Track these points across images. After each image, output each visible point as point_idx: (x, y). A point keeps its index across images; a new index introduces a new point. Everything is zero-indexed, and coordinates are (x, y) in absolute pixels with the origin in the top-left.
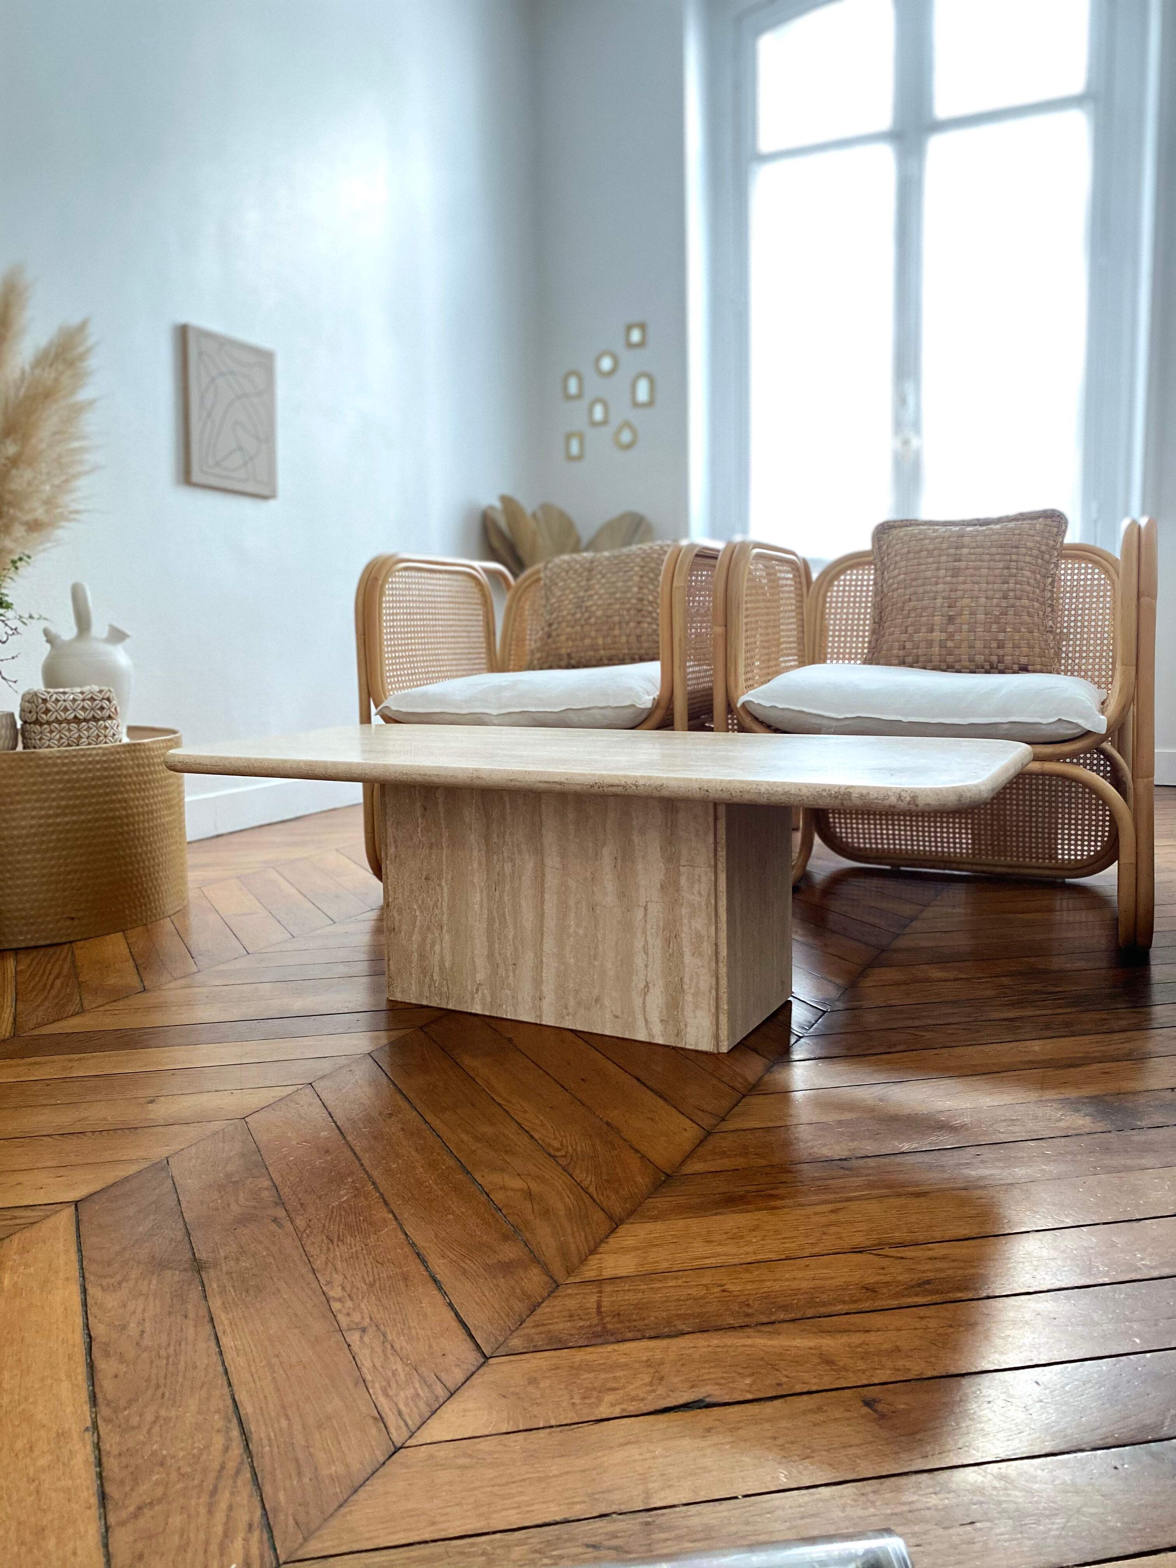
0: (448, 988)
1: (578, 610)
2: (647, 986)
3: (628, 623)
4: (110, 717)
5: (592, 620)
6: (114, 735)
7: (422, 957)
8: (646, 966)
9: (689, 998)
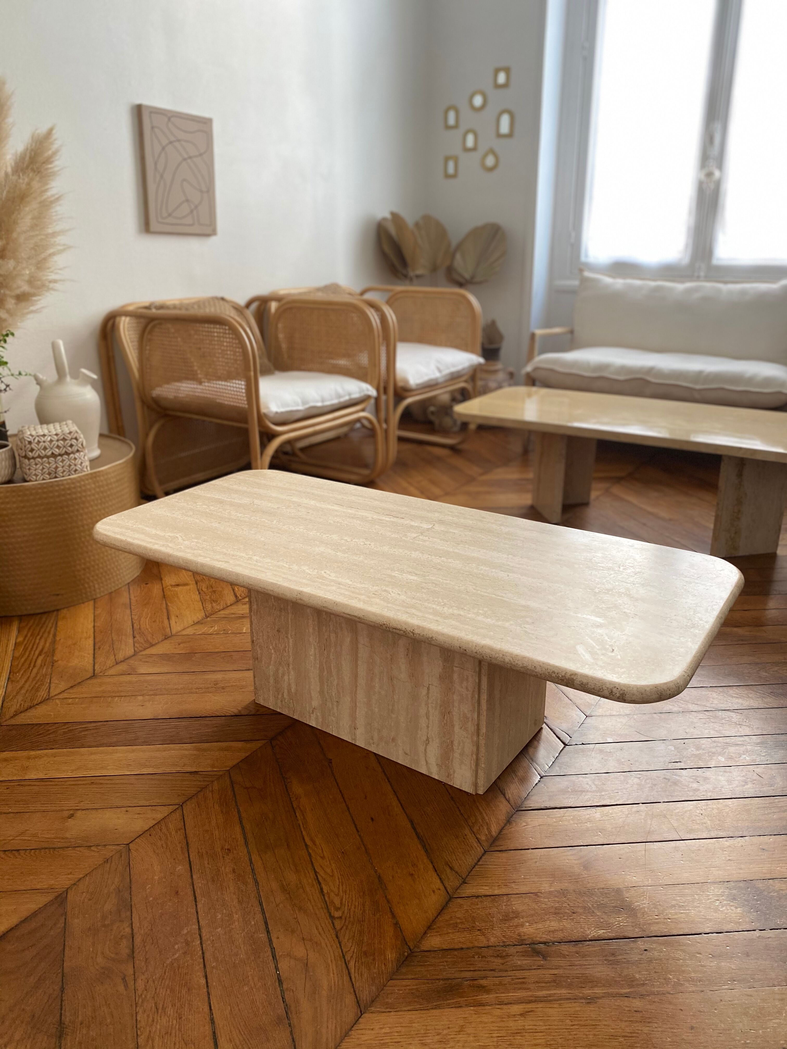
0: (294, 705)
2: (428, 739)
4: (78, 451)
6: (82, 463)
7: (276, 681)
8: (428, 727)
9: (457, 755)
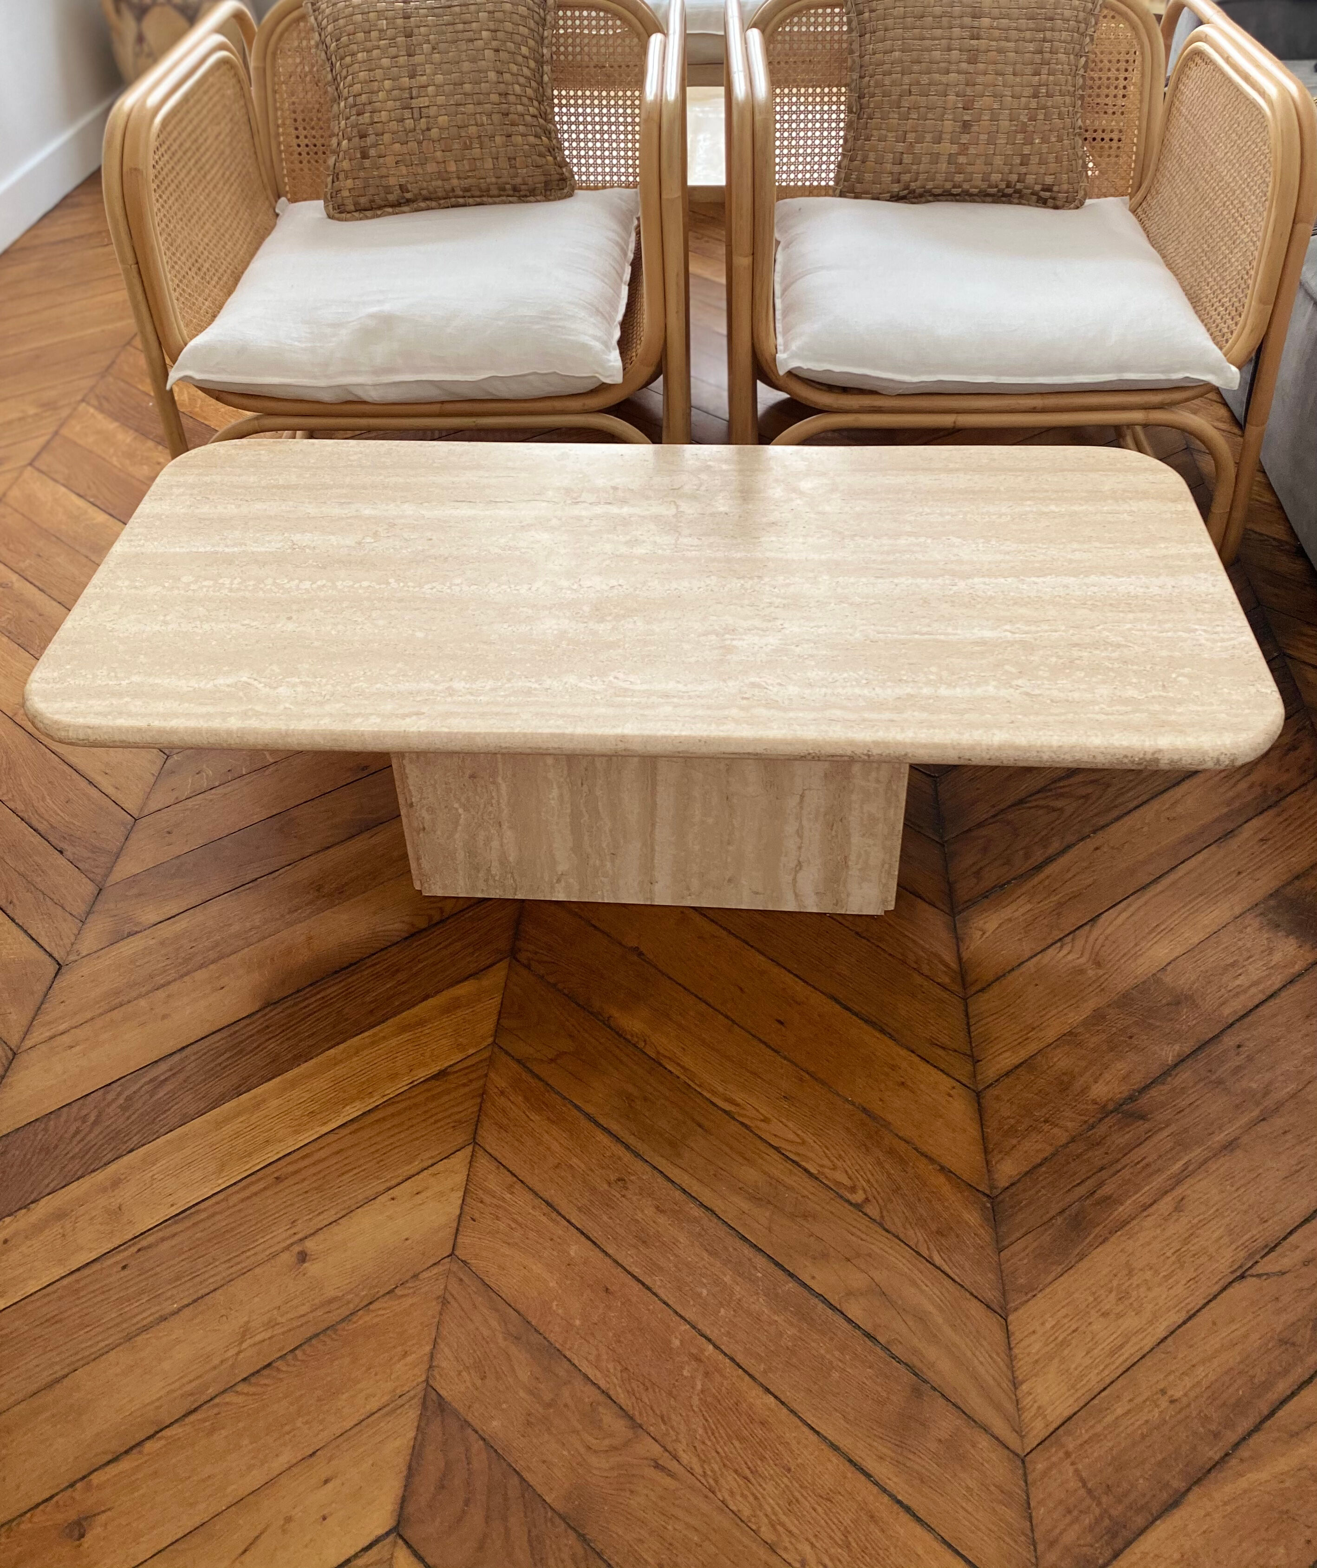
0: (515, 881)
1: (407, 114)
3: (492, 137)
5: (434, 132)
7: (472, 854)
8: (799, 848)
